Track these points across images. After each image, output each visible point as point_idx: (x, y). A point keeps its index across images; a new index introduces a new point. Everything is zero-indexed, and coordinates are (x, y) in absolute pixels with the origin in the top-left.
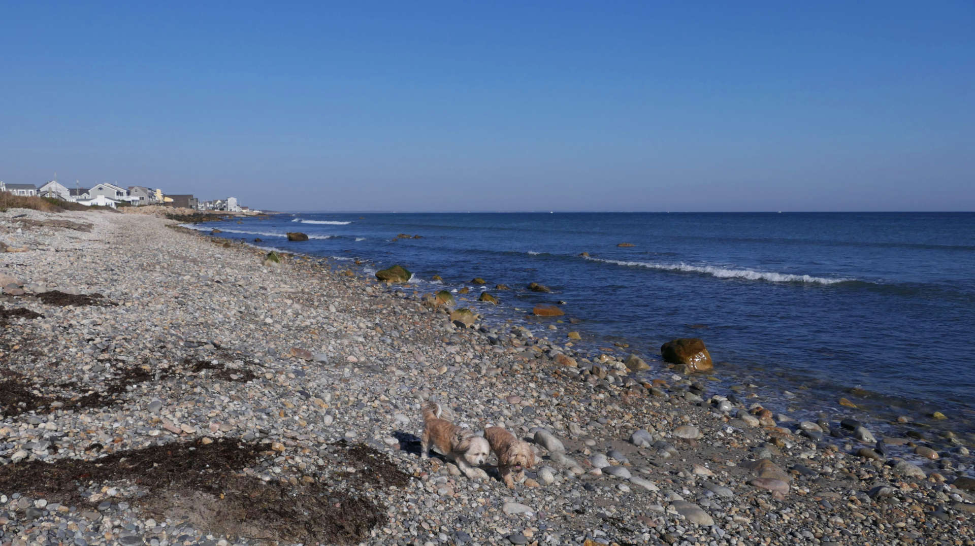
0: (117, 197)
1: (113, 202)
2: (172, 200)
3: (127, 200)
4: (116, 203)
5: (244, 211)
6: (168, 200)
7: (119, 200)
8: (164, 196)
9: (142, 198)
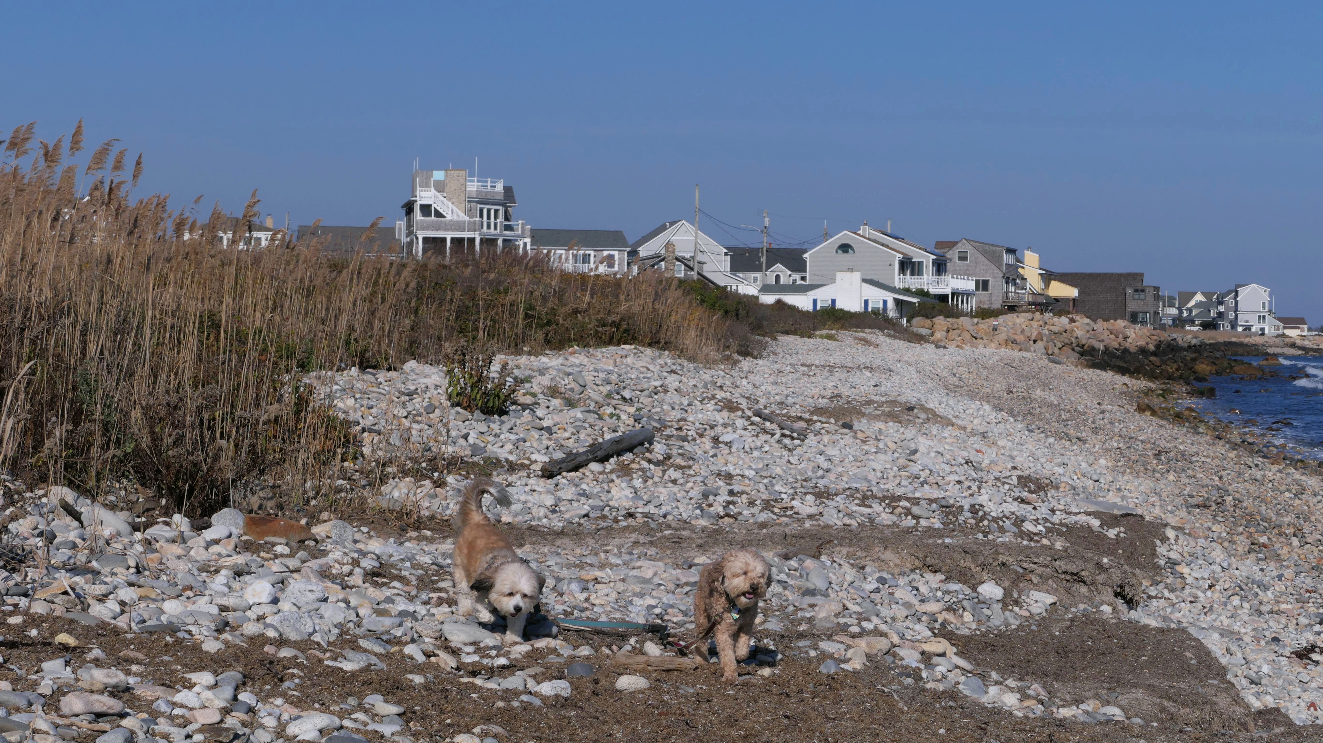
0: (899, 281)
1: (890, 297)
2: (1073, 292)
3: (935, 290)
4: (898, 302)
5: (1293, 333)
6: (1059, 290)
7: (907, 291)
8: (1048, 277)
9: (983, 285)
